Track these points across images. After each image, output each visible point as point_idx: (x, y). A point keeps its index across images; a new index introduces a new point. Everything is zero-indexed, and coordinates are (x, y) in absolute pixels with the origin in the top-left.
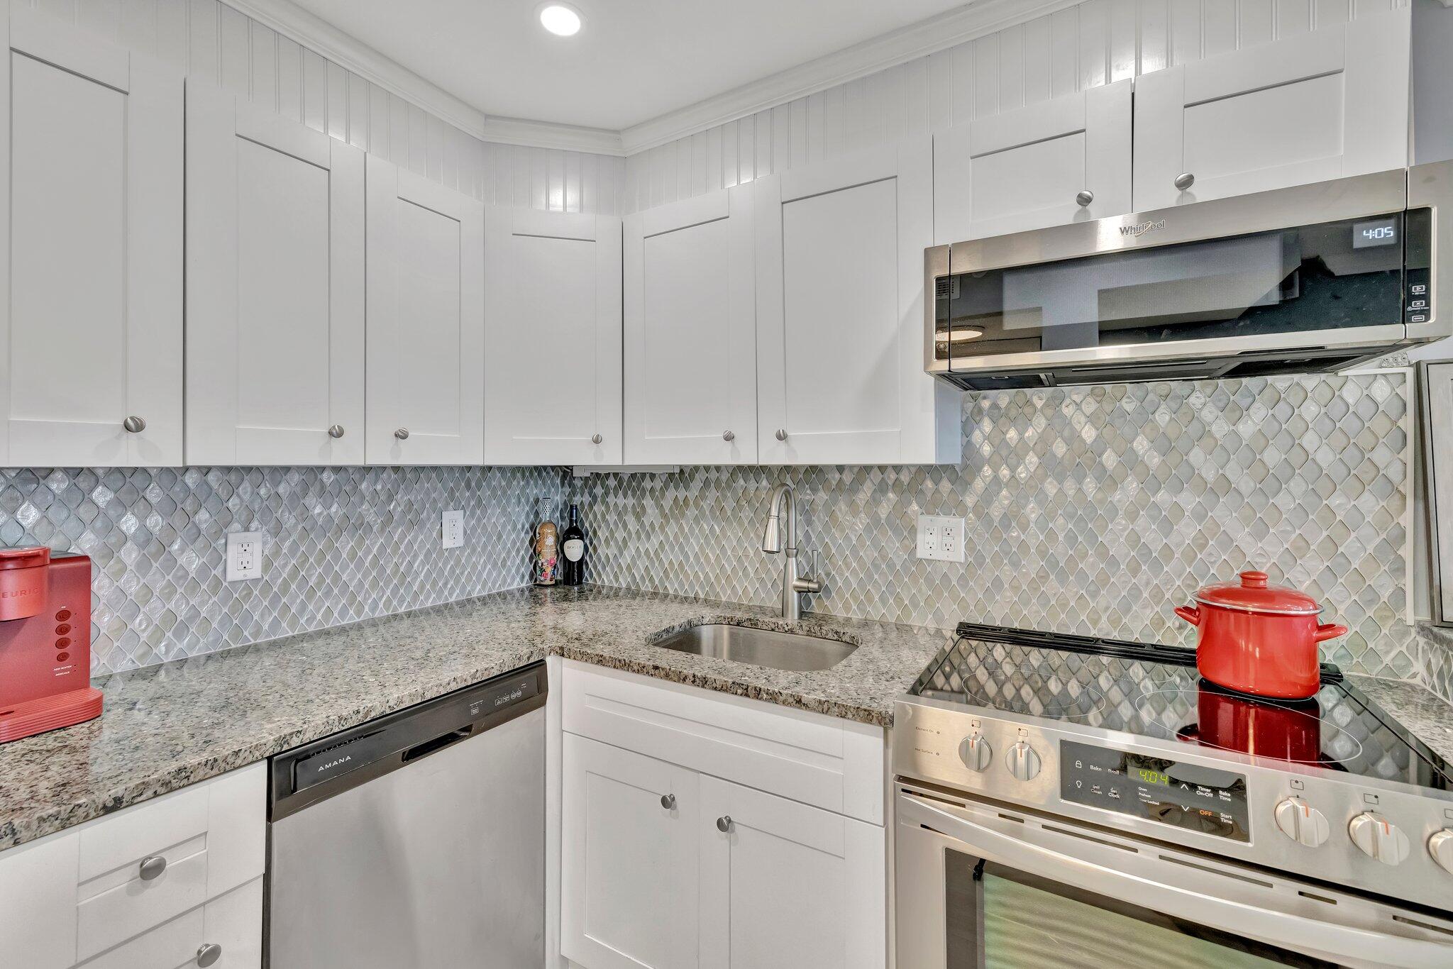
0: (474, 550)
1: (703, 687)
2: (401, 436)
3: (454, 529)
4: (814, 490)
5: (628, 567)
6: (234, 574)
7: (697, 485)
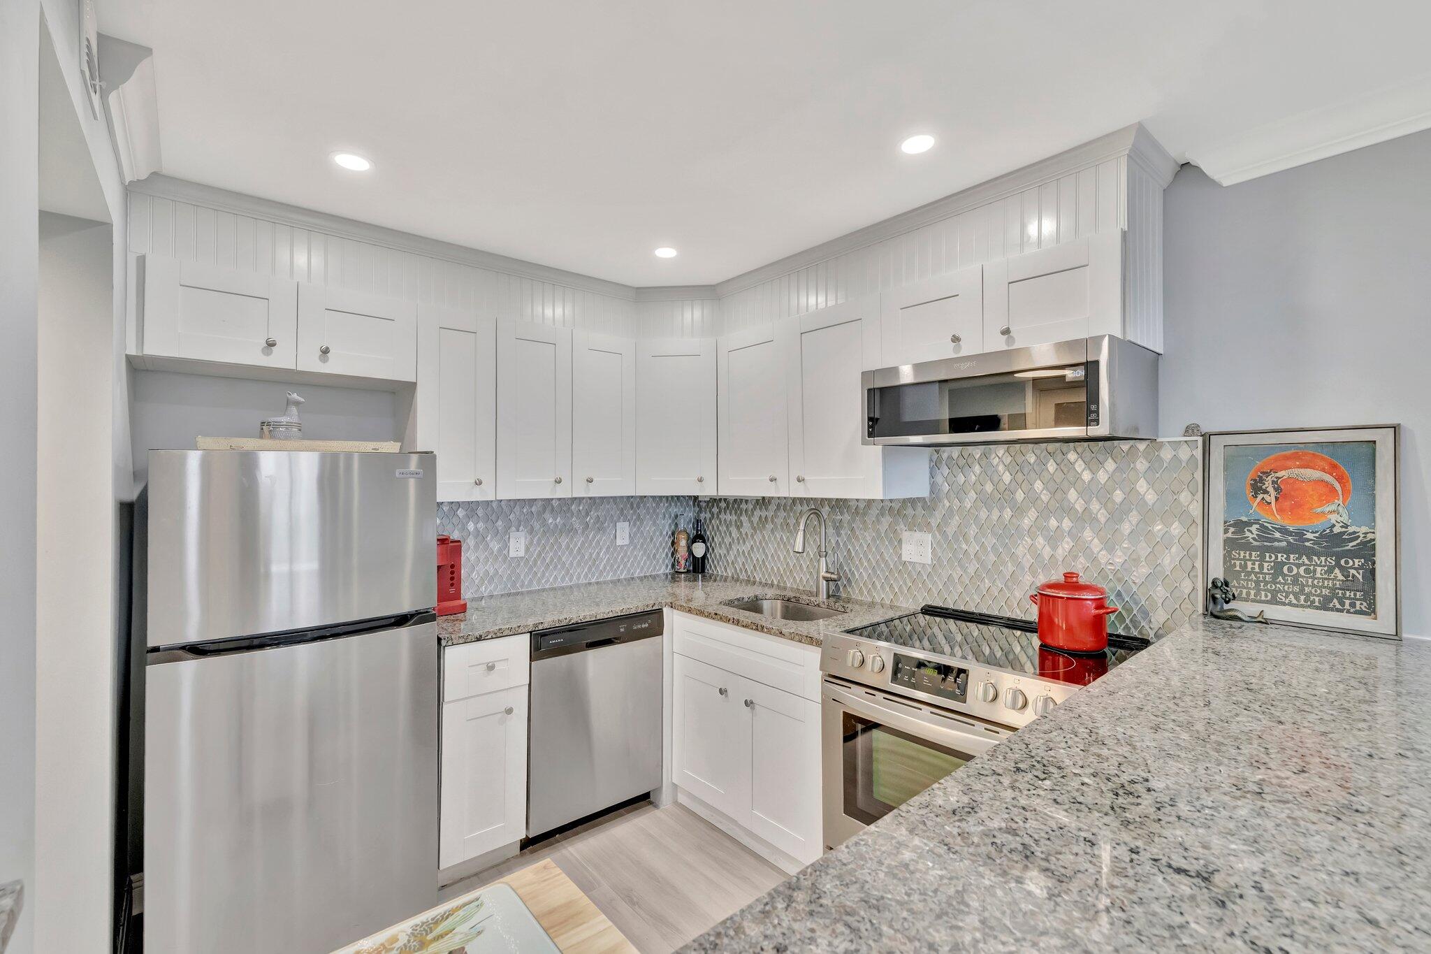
0: (635, 547)
1: (737, 625)
2: (590, 481)
3: (623, 533)
4: (842, 514)
5: (733, 563)
6: (512, 554)
7: (773, 507)
